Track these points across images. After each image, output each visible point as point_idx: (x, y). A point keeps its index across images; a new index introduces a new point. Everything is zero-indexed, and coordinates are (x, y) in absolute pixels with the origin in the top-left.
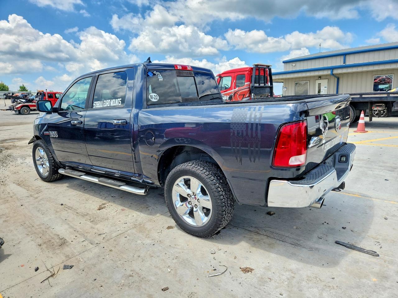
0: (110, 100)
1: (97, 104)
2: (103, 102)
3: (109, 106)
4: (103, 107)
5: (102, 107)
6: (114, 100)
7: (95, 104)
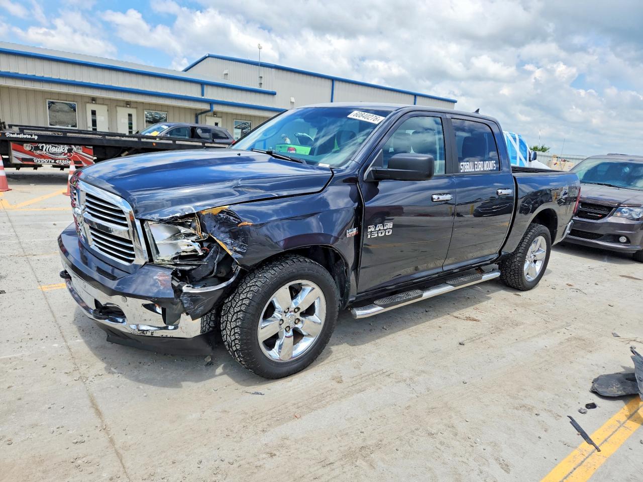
0: (482, 162)
1: (466, 167)
2: (474, 164)
3: (482, 169)
4: (475, 171)
5: (473, 172)
6: (487, 162)
7: (462, 165)
